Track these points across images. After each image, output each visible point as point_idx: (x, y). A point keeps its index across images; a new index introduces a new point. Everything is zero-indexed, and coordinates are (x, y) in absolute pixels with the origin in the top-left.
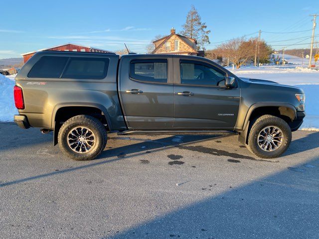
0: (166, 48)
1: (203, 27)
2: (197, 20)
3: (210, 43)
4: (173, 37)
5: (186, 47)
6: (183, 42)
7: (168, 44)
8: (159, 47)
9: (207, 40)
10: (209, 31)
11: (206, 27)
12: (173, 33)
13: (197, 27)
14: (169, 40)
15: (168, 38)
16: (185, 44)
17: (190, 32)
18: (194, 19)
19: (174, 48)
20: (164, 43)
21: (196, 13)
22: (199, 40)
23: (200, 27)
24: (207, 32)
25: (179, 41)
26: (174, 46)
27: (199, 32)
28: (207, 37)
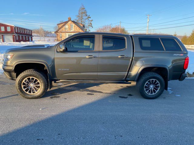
0: (65, 29)
1: (89, 17)
2: (85, 13)
3: (92, 27)
4: (70, 22)
5: (77, 29)
6: (76, 26)
7: (67, 26)
8: (61, 28)
9: (91, 25)
10: (92, 20)
11: (90, 18)
12: (70, 20)
13: (85, 17)
14: (67, 24)
15: (66, 22)
16: (77, 27)
17: (81, 20)
18: (83, 12)
19: (70, 29)
20: (64, 25)
21: (84, 9)
22: (86, 25)
23: (87, 17)
24: (91, 21)
25: (74, 25)
26: (70, 28)
27: (86, 20)
28: (91, 23)
